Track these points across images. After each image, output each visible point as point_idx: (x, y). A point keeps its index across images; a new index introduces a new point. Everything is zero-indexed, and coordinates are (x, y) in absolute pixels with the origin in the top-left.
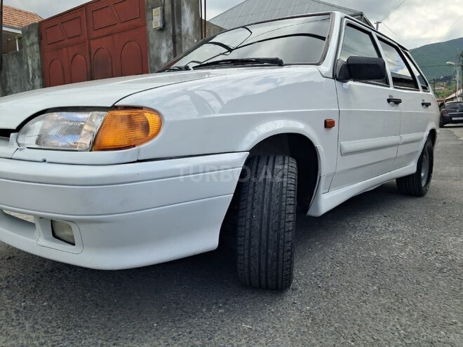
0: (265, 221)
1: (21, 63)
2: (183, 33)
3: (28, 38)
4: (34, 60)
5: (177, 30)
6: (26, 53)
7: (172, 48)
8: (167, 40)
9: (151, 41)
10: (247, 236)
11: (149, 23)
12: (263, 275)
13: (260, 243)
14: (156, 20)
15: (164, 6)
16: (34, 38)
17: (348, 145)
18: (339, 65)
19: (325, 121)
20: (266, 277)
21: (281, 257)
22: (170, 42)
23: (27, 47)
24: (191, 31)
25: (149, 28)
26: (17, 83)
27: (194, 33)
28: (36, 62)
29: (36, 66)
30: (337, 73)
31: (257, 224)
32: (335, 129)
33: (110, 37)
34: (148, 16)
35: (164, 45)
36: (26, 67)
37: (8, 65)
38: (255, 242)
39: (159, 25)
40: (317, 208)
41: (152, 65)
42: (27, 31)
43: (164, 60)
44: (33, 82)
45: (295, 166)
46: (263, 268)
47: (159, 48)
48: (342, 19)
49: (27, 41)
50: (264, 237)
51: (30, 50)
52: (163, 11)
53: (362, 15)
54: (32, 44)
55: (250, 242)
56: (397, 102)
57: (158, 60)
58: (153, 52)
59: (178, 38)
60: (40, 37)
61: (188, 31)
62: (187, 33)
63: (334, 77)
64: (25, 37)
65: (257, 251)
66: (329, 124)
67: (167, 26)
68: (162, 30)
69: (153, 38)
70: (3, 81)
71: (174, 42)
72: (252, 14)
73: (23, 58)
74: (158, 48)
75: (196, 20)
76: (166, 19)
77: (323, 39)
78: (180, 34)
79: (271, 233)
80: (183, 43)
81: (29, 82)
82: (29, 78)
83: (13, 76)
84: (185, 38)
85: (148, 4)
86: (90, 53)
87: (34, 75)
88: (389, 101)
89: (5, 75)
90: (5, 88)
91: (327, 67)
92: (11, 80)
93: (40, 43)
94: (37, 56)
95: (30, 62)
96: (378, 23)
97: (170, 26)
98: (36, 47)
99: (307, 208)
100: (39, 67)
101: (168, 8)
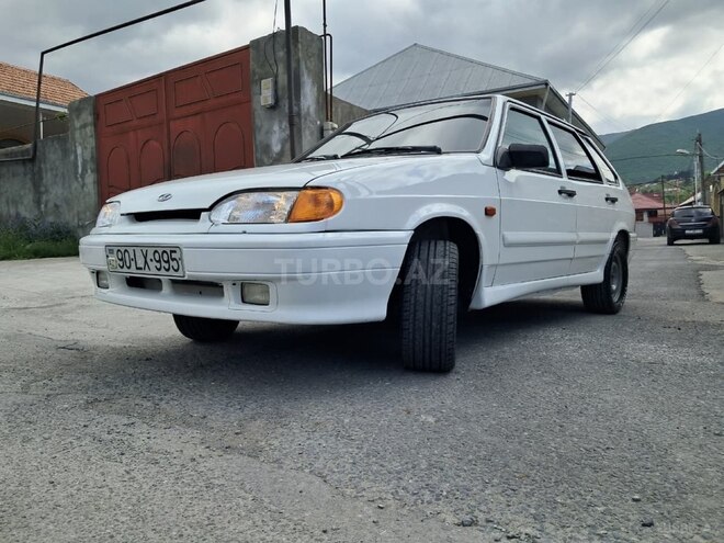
0: (428, 296)
1: (66, 153)
2: (303, 113)
3: (78, 117)
4: (86, 148)
5: (295, 109)
6: (73, 139)
7: (288, 132)
8: (281, 122)
9: (258, 122)
10: (412, 311)
11: (255, 99)
12: (427, 350)
13: (425, 316)
14: (266, 95)
15: (276, 77)
16: (87, 117)
17: (511, 236)
18: (501, 152)
19: (486, 209)
20: (430, 352)
21: (444, 328)
22: (285, 124)
23: (75, 129)
24: (312, 110)
25: (255, 105)
26: (58, 180)
27: (318, 111)
28: (89, 150)
29: (88, 155)
30: (498, 161)
31: (421, 299)
32: (496, 216)
33: (198, 117)
34: (255, 89)
35: (276, 128)
36: (72, 157)
37: (44, 154)
38: (420, 315)
39: (270, 101)
40: (480, 299)
41: (259, 155)
42: (76, 108)
43: (276, 148)
44: (83, 178)
45: (456, 252)
46: (427, 341)
47: (269, 132)
48: (504, 104)
49: (76, 122)
50: (428, 311)
51: (81, 133)
52: (276, 83)
53: (547, 84)
54: (84, 126)
55: (415, 316)
56: (571, 194)
57: (267, 148)
58: (260, 137)
59: (296, 119)
60: (97, 116)
61: (308, 109)
62: (308, 113)
63: (495, 165)
64: (74, 117)
65: (421, 325)
66: (489, 212)
67: (281, 103)
68: (273, 108)
69: (260, 118)
70: (37, 177)
71: (291, 124)
72: (389, 82)
73: (68, 145)
74: (267, 133)
75: (319, 95)
76: (280, 93)
77: (485, 119)
78: (299, 114)
79: (435, 306)
80: (303, 126)
81: (77, 178)
82: (76, 173)
83: (52, 169)
84: (306, 119)
85: (254, 74)
86: (169, 139)
87: (84, 169)
88: (560, 192)
89: (40, 168)
90: (39, 186)
91: (487, 155)
92: (49, 175)
93: (95, 125)
94: (92, 142)
95: (79, 151)
96: (571, 95)
97: (285, 104)
98: (90, 130)
99: (469, 301)
100: (92, 157)
101: (283, 79)
